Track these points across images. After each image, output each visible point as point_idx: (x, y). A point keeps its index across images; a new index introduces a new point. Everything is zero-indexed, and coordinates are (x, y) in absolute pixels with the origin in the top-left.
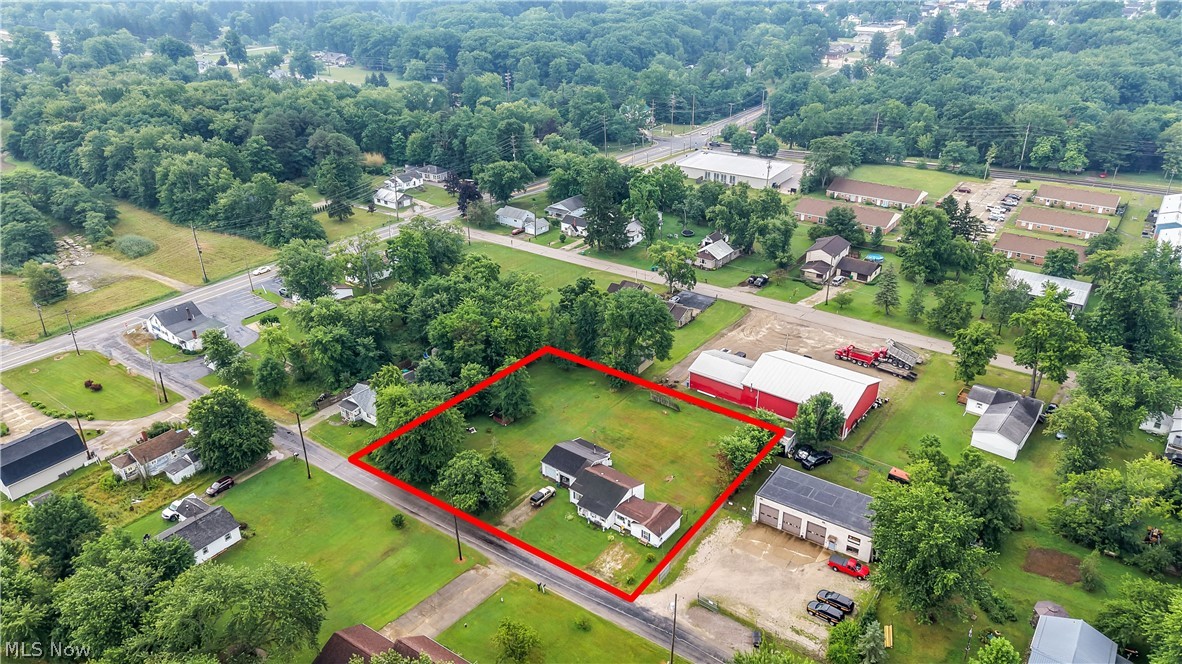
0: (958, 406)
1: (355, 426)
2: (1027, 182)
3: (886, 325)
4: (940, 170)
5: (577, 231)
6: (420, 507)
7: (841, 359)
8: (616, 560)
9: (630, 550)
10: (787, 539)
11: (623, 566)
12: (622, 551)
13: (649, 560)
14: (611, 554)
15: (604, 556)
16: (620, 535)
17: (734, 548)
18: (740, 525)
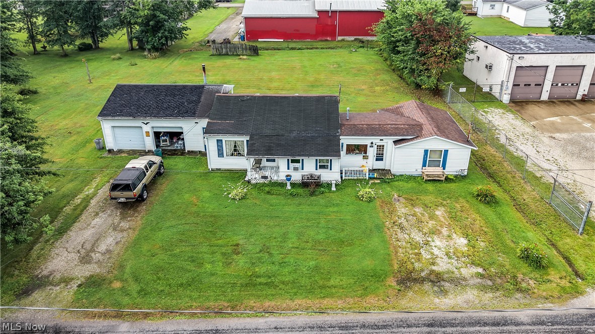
8: (435, 232)
9: (428, 199)
10: (572, 106)
11: (466, 236)
12: (418, 210)
13: (486, 199)
14: (405, 224)
15: (400, 235)
16: (374, 184)
17: (550, 135)
18: (501, 111)
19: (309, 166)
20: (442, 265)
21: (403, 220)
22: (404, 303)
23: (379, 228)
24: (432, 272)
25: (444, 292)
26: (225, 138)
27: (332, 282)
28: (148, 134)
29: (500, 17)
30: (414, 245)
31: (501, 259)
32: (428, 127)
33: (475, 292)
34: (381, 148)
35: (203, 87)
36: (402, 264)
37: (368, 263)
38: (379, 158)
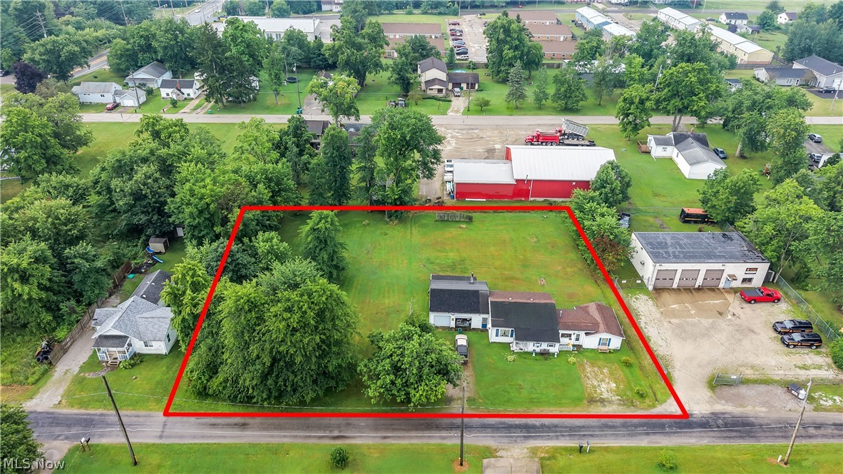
0: (644, 156)
1: (133, 366)
2: (484, 14)
3: (525, 115)
4: (423, 14)
5: (183, 94)
6: (339, 427)
7: (532, 144)
8: (603, 380)
9: (600, 363)
10: (690, 294)
11: (616, 383)
12: (596, 369)
13: (628, 365)
14: (590, 376)
15: (588, 382)
16: (575, 354)
17: (669, 320)
18: (646, 297)
19: (544, 346)
20: (605, 395)
21: (589, 375)
22: (590, 409)
23: (579, 378)
24: (601, 398)
25: (605, 406)
26: (500, 329)
27: (562, 402)
28: (453, 320)
29: (671, 159)
30: (594, 387)
31: (629, 393)
32: (602, 326)
33: (616, 406)
34: (578, 335)
35: (478, 291)
36: (589, 395)
37: (576, 394)
38: (577, 339)
